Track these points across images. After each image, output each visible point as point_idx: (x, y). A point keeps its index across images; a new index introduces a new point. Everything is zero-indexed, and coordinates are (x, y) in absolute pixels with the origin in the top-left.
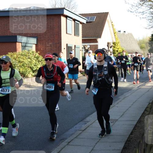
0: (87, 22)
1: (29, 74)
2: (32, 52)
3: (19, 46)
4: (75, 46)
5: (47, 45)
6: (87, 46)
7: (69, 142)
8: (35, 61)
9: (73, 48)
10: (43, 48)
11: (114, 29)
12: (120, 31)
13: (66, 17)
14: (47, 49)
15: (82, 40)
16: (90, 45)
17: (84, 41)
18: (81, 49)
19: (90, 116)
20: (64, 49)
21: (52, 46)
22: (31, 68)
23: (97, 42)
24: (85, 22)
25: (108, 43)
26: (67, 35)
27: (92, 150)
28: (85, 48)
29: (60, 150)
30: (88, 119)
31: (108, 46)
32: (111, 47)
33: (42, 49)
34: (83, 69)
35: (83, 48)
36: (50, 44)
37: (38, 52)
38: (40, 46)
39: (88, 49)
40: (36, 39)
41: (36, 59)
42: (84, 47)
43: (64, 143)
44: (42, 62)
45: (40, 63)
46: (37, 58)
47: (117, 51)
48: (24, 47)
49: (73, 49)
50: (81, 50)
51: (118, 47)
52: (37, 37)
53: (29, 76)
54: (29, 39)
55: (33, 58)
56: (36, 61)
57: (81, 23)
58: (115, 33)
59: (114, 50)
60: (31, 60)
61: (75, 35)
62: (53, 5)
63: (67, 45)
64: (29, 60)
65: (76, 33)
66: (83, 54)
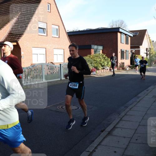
0: (133, 36)
2: (101, 55)
3: (92, 51)
4: (126, 51)
5: (109, 50)
7: (131, 109)
9: (125, 52)
11: (150, 40)
12: (153, 41)
13: (121, 33)
15: (131, 47)
16: (135, 50)
17: (131, 48)
18: (129, 52)
19: (141, 93)
20: (120, 52)
22: (101, 64)
23: (139, 48)
24: (132, 35)
25: (147, 49)
26: (121, 44)
27: (146, 113)
28: (132, 52)
29: (126, 113)
30: (139, 95)
31: (146, 50)
32: (148, 51)
34: (130, 65)
36: (111, 49)
37: (105, 54)
38: (105, 51)
40: (102, 47)
43: (128, 109)
45: (106, 61)
46: (105, 58)
47: (152, 54)
48: (95, 52)
51: (152, 51)
52: (103, 45)
53: (100, 69)
54: (98, 47)
55: (102, 58)
57: (130, 36)
58: (150, 42)
59: (150, 53)
62: (111, 26)
63: (121, 50)
64: (100, 59)
65: (127, 43)
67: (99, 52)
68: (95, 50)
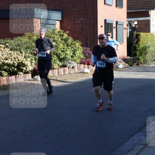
1: (54, 64)
2: (59, 32)
4: (117, 22)
5: (77, 22)
6: (134, 22)
8: (62, 45)
9: (114, 25)
10: (70, 26)
14: (76, 27)
15: (127, 13)
16: (138, 21)
17: (129, 15)
18: (125, 26)
20: (102, 26)
21: (84, 23)
22: (57, 55)
23: (148, 15)
26: (105, 6)
28: (130, 25)
33: (69, 28)
34: (127, 56)
35: (127, 25)
36: (81, 19)
37: (67, 32)
38: (66, 23)
39: (135, 27)
40: (61, 13)
41: (63, 41)
42: (129, 23)
44: (72, 46)
45: (70, 48)
46: (66, 40)
48: (44, 25)
49: (114, 28)
50: (125, 28)
52: (62, 10)
53: (55, 67)
54: (50, 13)
55: (60, 40)
56: (64, 45)
60: (57, 43)
61: (116, 6)
63: (105, 20)
65: (119, 4)
66: (127, 34)
67: (52, 27)
68: (44, 21)
